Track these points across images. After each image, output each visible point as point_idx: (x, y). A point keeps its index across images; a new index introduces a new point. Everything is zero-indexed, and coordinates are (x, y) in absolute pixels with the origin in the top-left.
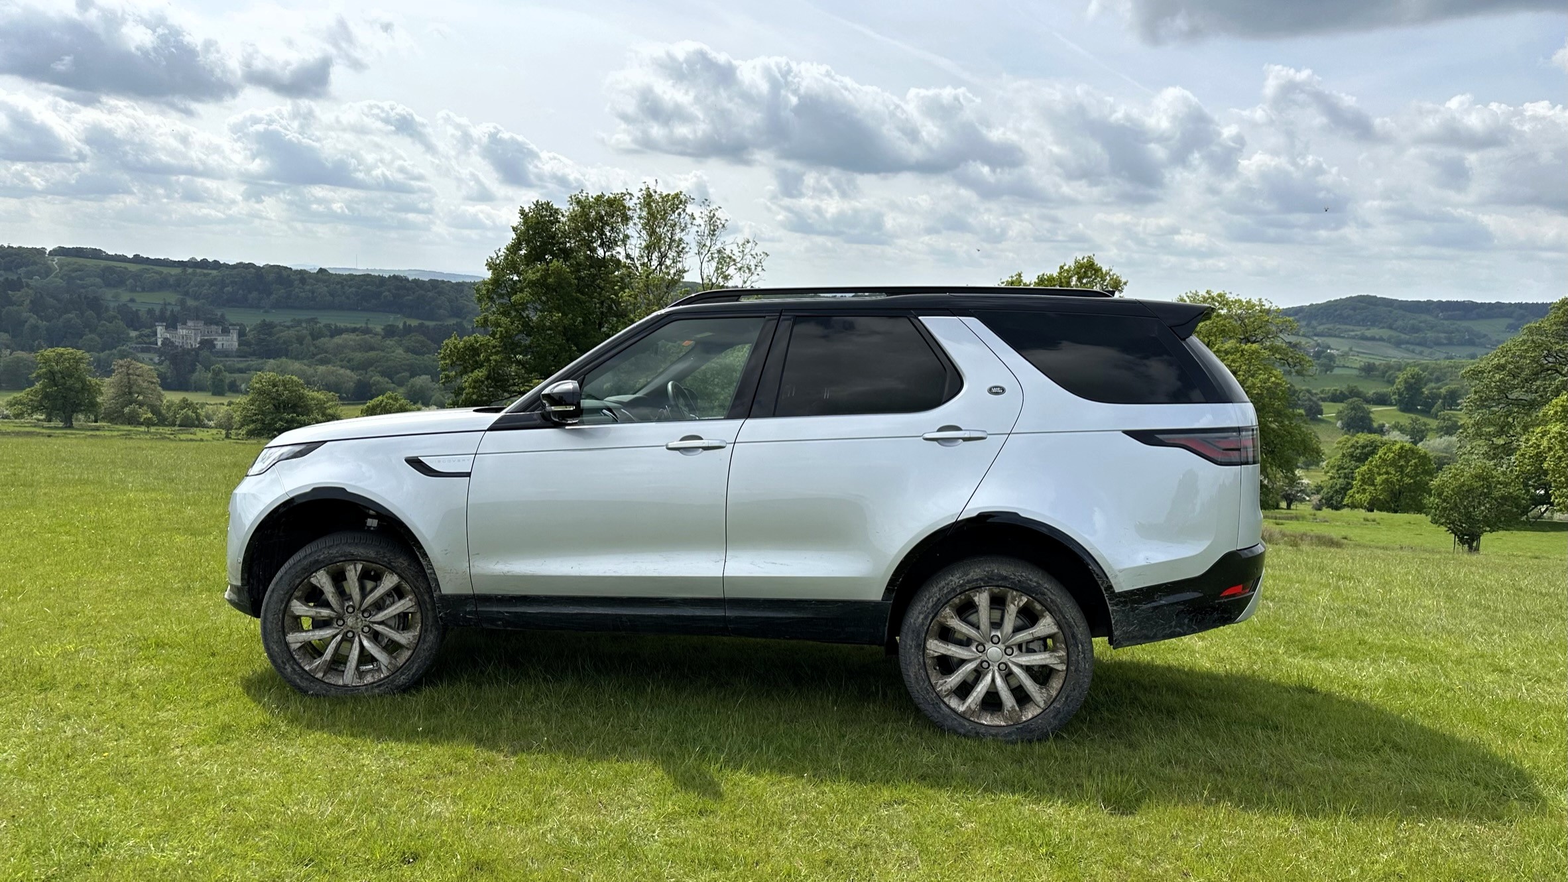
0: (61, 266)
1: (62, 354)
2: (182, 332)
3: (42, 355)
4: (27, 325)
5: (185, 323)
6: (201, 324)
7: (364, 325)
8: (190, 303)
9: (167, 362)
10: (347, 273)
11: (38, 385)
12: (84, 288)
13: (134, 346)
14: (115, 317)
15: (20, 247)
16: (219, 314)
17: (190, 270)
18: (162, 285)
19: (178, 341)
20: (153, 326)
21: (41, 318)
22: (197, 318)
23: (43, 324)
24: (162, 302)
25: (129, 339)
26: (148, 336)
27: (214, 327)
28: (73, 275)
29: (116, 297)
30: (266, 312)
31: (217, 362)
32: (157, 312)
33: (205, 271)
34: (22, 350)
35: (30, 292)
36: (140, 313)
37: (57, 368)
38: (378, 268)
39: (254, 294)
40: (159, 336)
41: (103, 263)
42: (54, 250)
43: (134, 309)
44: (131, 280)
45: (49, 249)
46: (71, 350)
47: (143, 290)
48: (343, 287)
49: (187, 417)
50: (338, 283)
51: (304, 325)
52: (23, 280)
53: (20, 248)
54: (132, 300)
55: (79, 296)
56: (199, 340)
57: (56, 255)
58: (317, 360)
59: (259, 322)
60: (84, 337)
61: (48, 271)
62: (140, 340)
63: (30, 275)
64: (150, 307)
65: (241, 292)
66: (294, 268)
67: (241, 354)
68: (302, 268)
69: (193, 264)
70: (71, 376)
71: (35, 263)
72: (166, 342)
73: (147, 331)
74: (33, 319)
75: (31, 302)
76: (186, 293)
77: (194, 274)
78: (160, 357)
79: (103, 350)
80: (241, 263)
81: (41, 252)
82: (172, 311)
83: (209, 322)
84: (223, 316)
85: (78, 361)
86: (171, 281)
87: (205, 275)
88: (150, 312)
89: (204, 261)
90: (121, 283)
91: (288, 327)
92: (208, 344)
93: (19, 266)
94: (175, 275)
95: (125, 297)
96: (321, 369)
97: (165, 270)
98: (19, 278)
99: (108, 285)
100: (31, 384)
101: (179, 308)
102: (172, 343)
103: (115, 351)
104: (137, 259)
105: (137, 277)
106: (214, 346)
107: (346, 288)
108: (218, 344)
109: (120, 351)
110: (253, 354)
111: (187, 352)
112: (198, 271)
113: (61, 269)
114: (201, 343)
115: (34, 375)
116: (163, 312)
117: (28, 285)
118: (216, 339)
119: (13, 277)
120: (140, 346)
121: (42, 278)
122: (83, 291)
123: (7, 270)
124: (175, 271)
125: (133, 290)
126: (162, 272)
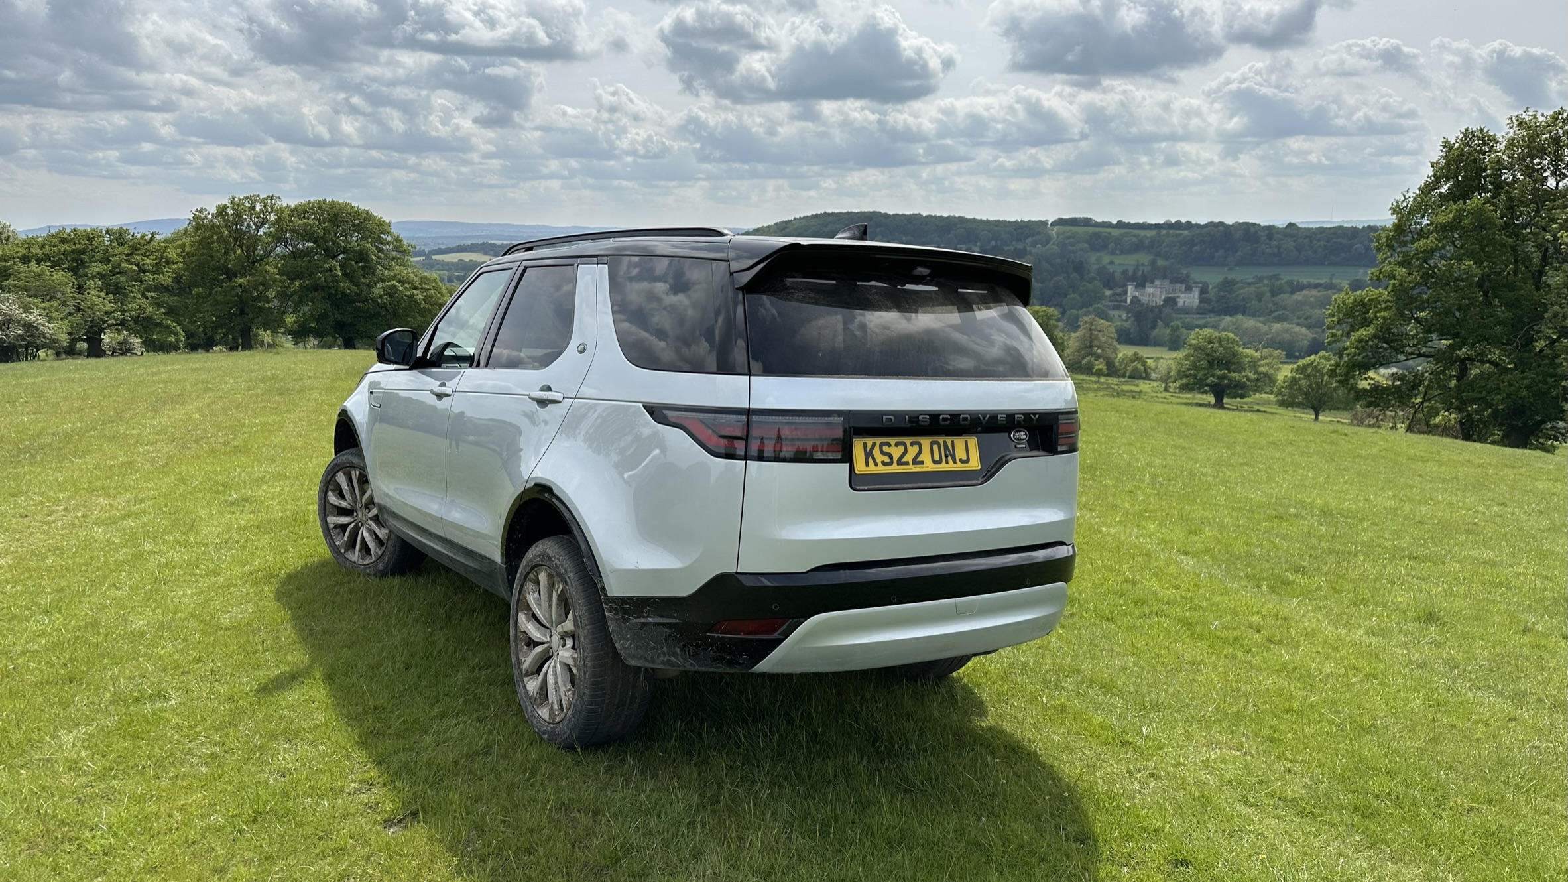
0: (1058, 235)
2: (1149, 290)
5: (1152, 282)
6: (1166, 283)
7: (1328, 281)
8: (1161, 262)
9: (1132, 319)
10: (1318, 226)
12: (1074, 253)
13: (1107, 304)
14: (1094, 278)
16: (1185, 272)
17: (1164, 232)
18: (1138, 247)
19: (1144, 299)
20: (1125, 286)
22: (1165, 277)
24: (1136, 263)
25: (1104, 298)
26: (1120, 295)
27: (1178, 286)
28: (1067, 242)
29: (1099, 260)
30: (1230, 269)
31: (1177, 320)
33: (1177, 232)
35: (1033, 257)
36: (1116, 274)
38: (1354, 219)
39: (1221, 252)
40: (1129, 294)
41: (1091, 230)
42: (1055, 221)
43: (1111, 270)
44: (1112, 244)
45: (1051, 220)
47: (1122, 252)
48: (1311, 241)
49: (1136, 369)
50: (1307, 237)
51: (1266, 282)
52: (1028, 249)
53: (1029, 221)
54: (1112, 263)
55: (1068, 260)
56: (1163, 297)
57: (1056, 226)
58: (1275, 318)
59: (1221, 279)
61: (1048, 239)
62: (1113, 298)
63: (1034, 245)
64: (1125, 268)
65: (1208, 250)
66: (1263, 224)
67: (1201, 311)
68: (1271, 224)
69: (1168, 226)
71: (1039, 233)
72: (1135, 300)
76: (1158, 254)
77: (1167, 235)
78: (1128, 313)
79: (1081, 308)
80: (1212, 223)
81: (1044, 223)
82: (1143, 271)
83: (1175, 280)
84: (1188, 275)
86: (1147, 243)
87: (1177, 236)
88: (1125, 272)
89: (1178, 223)
90: (1103, 247)
91: (1249, 284)
92: (1170, 302)
93: (1027, 237)
94: (1150, 238)
95: (1106, 259)
96: (1276, 326)
97: (1142, 233)
99: (1094, 248)
101: (1149, 268)
102: (1140, 301)
104: (1120, 225)
105: (1117, 240)
106: (1176, 304)
107: (1315, 242)
108: (1181, 302)
109: (1095, 308)
110: (1212, 311)
111: (1152, 309)
112: (1171, 232)
113: (1057, 237)
114: (1165, 301)
116: (1135, 272)
117: (1030, 253)
118: (1179, 297)
119: (1020, 246)
120: (1112, 304)
121: (1043, 246)
122: (1072, 256)
123: (1018, 240)
124: (1151, 233)
125: (1113, 253)
126: (1139, 235)
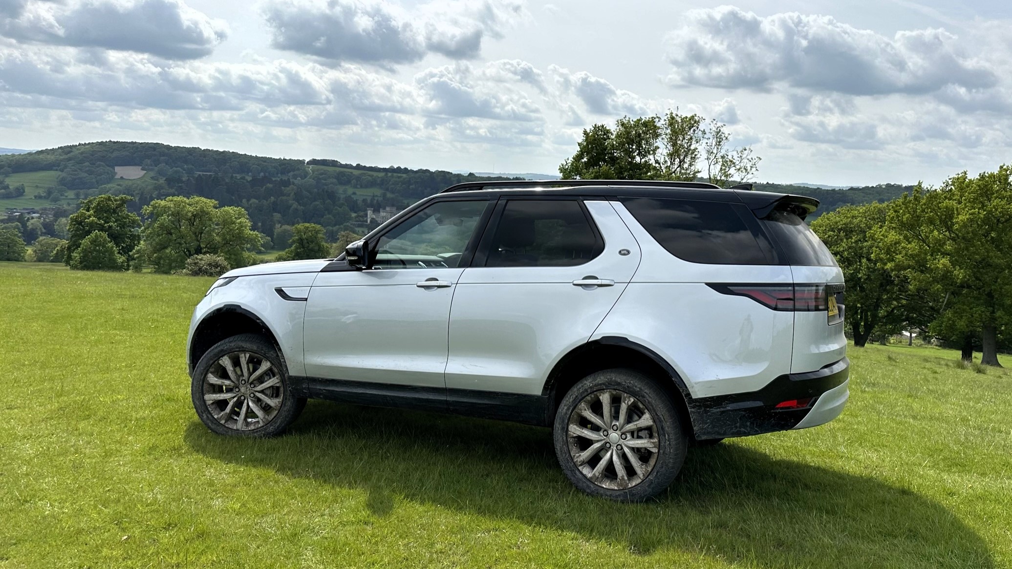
0: (313, 171)
1: (308, 227)
2: (383, 214)
3: (296, 228)
4: (292, 208)
5: (384, 209)
6: (394, 209)
8: (389, 195)
10: (487, 176)
11: (293, 248)
12: (326, 185)
13: (354, 223)
14: (343, 204)
15: (290, 159)
16: (406, 203)
17: (390, 174)
18: (372, 184)
19: (380, 220)
20: (366, 210)
21: (300, 204)
22: (393, 205)
23: (301, 208)
24: (372, 194)
25: (350, 219)
26: (362, 217)
28: (321, 177)
29: (345, 191)
32: (369, 201)
33: (399, 175)
34: (288, 225)
35: (295, 187)
36: (359, 202)
37: (304, 237)
38: (507, 173)
39: (428, 190)
40: (369, 216)
41: (338, 169)
42: (310, 161)
43: (355, 199)
44: (354, 181)
45: (307, 160)
46: (313, 225)
47: (361, 187)
52: (291, 180)
54: (354, 193)
55: (323, 190)
57: (311, 164)
60: (325, 217)
61: (306, 174)
62: (357, 219)
63: (295, 177)
64: (365, 197)
65: (420, 189)
66: (454, 173)
68: (459, 173)
69: (392, 170)
70: (312, 242)
71: (298, 169)
72: (373, 221)
73: (362, 213)
74: (295, 205)
75: (295, 194)
76: (387, 189)
77: (392, 176)
79: (335, 225)
80: (421, 169)
81: (302, 162)
82: (377, 201)
85: (317, 232)
86: (379, 181)
87: (399, 177)
88: (364, 201)
89: (399, 168)
90: (348, 182)
93: (289, 172)
94: (381, 177)
95: (350, 191)
97: (375, 174)
98: (289, 179)
99: (341, 183)
100: (291, 246)
101: (382, 199)
102: (377, 221)
103: (342, 226)
104: (359, 167)
105: (358, 178)
109: (344, 226)
112: (395, 174)
113: (313, 174)
115: (291, 241)
116: (372, 200)
117: (293, 184)
119: (285, 178)
120: (357, 223)
121: (302, 179)
122: (326, 187)
123: (282, 173)
124: (382, 174)
125: (355, 187)
126: (373, 175)
